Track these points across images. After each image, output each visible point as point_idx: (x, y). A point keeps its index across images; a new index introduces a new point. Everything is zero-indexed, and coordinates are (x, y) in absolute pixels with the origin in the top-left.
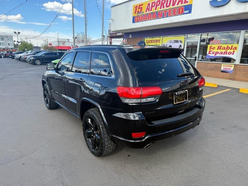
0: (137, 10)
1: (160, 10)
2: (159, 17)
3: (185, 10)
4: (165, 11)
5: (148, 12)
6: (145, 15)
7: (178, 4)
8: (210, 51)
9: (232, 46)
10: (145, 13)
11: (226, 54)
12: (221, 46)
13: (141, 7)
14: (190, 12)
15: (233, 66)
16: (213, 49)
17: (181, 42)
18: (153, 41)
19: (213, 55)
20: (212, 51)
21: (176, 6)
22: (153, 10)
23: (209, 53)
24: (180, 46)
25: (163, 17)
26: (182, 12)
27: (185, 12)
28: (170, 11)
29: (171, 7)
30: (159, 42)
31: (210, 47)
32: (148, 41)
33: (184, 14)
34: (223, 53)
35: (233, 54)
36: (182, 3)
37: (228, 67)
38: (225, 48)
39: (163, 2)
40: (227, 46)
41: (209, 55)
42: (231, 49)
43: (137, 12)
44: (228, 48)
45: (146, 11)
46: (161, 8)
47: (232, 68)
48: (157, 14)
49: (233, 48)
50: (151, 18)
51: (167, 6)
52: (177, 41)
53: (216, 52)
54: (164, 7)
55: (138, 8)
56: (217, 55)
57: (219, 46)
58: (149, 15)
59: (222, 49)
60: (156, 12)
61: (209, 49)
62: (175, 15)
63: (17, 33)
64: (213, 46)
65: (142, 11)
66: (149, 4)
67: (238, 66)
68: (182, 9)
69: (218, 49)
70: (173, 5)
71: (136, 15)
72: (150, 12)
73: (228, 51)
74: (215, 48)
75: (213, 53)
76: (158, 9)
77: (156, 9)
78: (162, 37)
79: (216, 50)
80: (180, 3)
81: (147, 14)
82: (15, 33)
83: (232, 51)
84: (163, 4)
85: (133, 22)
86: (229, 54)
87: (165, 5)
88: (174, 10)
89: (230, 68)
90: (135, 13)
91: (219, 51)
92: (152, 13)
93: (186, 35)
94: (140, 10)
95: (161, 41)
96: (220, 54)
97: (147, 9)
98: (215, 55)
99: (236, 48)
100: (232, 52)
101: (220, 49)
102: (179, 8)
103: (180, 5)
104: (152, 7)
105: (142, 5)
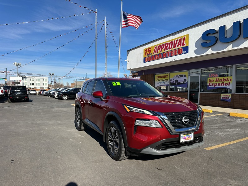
0: (147, 52)
1: (164, 51)
2: (164, 57)
3: (183, 51)
4: (168, 52)
5: (155, 54)
6: (153, 56)
7: (178, 46)
8: (209, 83)
9: (227, 78)
10: (153, 54)
11: (223, 85)
12: (218, 79)
13: (149, 50)
14: (187, 52)
15: (230, 95)
16: (212, 81)
17: (185, 76)
18: (162, 77)
19: (213, 87)
20: (211, 83)
21: (176, 48)
22: (159, 52)
23: (209, 85)
24: (185, 80)
25: (167, 57)
26: (181, 52)
27: (184, 52)
28: (172, 52)
29: (173, 49)
30: (167, 77)
31: (210, 80)
32: (158, 77)
33: (183, 54)
34: (221, 84)
35: (229, 85)
36: (181, 46)
37: (226, 97)
38: (222, 80)
39: (167, 45)
40: (224, 79)
41: (209, 86)
42: (227, 81)
43: (147, 54)
44: (224, 80)
45: (154, 53)
46: (165, 50)
47: (230, 97)
48: (162, 54)
49: (228, 80)
50: (157, 58)
51: (169, 49)
52: (181, 76)
53: (215, 84)
54: (167, 49)
55: (147, 51)
56: (216, 86)
57: (216, 79)
58: (156, 56)
59: (220, 81)
60: (161, 53)
61: (209, 82)
62: (176, 55)
63: (52, 75)
64: (212, 79)
65: (151, 53)
66: (156, 47)
67: (235, 95)
68: (181, 50)
69: (216, 81)
70: (174, 47)
71: (146, 56)
72: (157, 53)
73: (225, 83)
74: (213, 80)
75: (213, 85)
76: (163, 51)
77: (161, 51)
78: (169, 73)
79: (214, 82)
80: (179, 45)
81: (154, 55)
82: (50, 74)
83: (228, 82)
84: (166, 47)
85: (144, 62)
86: (225, 85)
87: (168, 47)
88: (175, 51)
89: (228, 97)
90: (145, 55)
91: (217, 83)
92: (158, 54)
93: (189, 70)
94: (149, 52)
95: (168, 77)
96: (218, 85)
97: (155, 51)
98: (215, 86)
99: (231, 80)
100: (228, 84)
101: (218, 81)
102: (179, 50)
103: (179, 47)
104: (158, 49)
105: (151, 48)
